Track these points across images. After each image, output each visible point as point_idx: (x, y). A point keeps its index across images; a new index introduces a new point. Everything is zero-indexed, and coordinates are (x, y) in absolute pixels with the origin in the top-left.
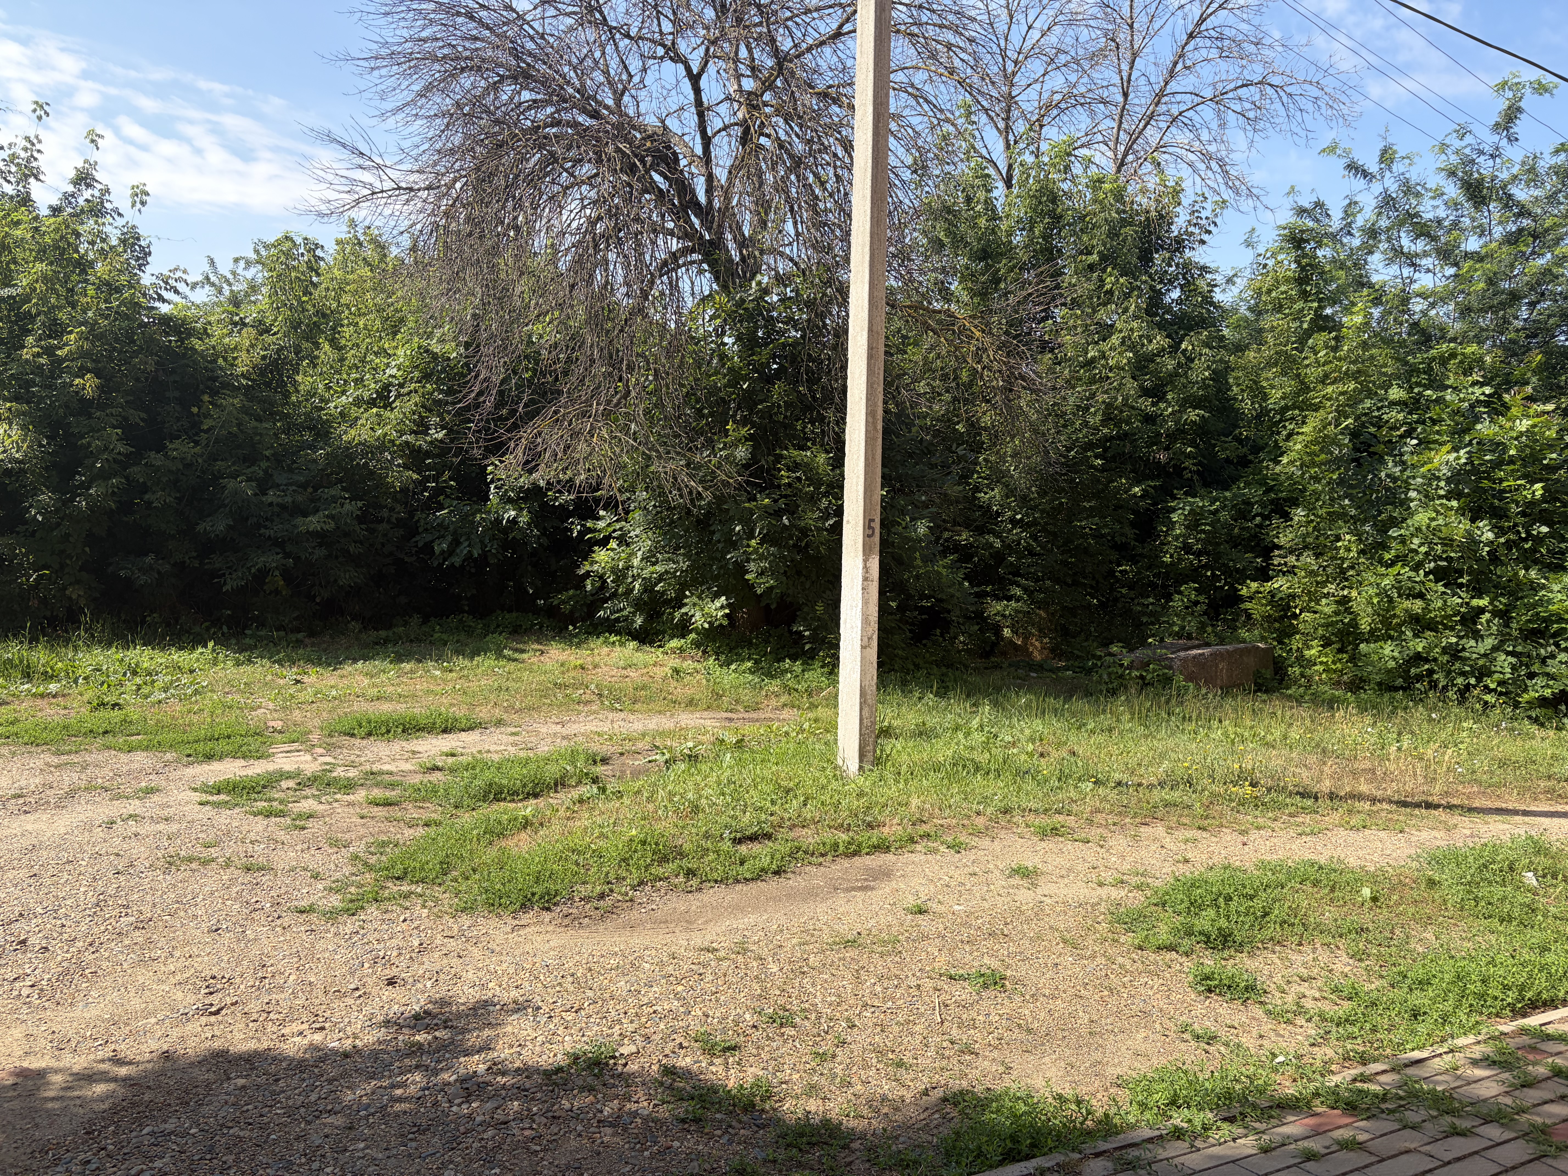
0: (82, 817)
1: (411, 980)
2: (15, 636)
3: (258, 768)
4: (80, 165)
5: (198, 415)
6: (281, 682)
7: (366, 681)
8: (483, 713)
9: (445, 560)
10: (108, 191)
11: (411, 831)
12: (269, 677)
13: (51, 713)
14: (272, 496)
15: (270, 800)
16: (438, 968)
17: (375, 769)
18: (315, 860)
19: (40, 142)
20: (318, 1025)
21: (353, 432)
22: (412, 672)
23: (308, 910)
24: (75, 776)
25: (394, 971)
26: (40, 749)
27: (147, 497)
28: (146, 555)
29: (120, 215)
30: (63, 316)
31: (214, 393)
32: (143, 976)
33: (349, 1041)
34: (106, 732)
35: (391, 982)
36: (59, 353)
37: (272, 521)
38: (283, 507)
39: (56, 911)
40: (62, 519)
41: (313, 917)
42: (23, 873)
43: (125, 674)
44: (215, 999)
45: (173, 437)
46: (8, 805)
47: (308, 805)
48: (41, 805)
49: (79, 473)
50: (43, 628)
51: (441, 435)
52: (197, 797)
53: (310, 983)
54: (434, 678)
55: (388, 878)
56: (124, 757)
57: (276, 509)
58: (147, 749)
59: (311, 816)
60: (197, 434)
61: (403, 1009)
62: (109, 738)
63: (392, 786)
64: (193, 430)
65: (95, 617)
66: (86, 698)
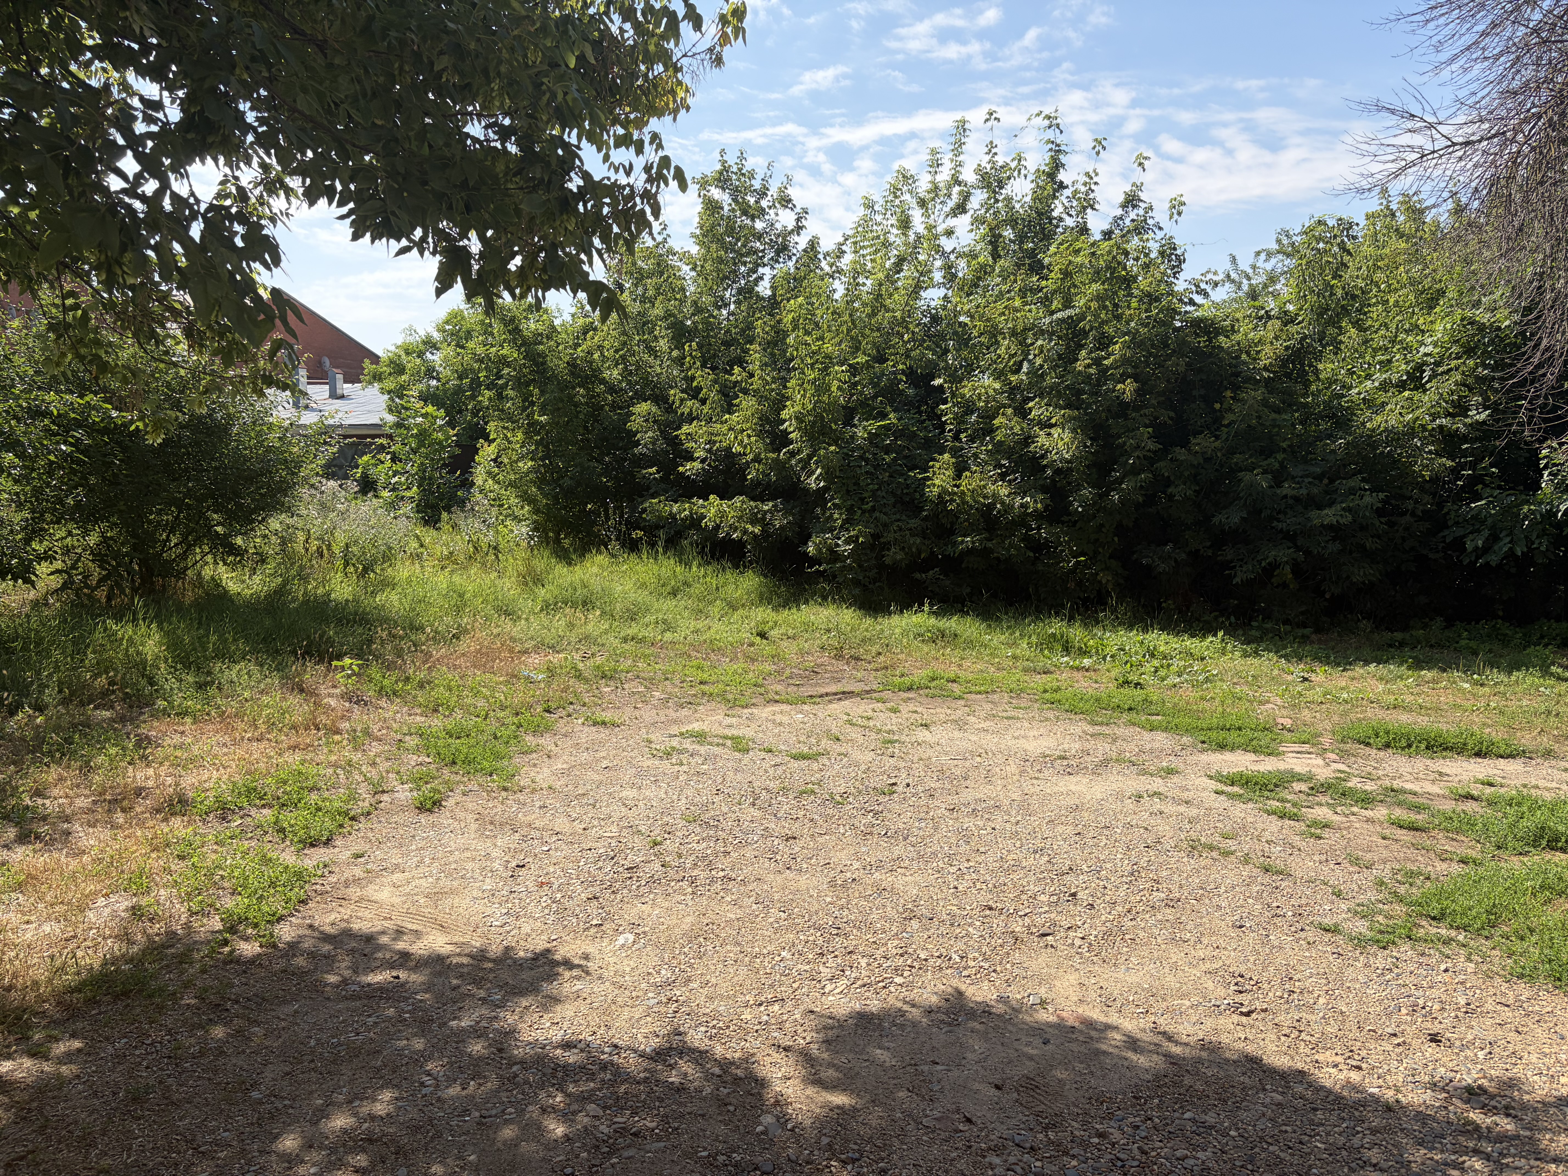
0: (1114, 786)
1: (1458, 1043)
2: (1057, 614)
3: (1268, 765)
4: (1128, 188)
5: (1220, 411)
6: (1290, 678)
7: (1381, 687)
8: (1526, 739)
9: (1478, 558)
10: (1151, 208)
11: (1445, 866)
12: (1276, 672)
13: (1083, 685)
14: (1287, 488)
15: (1283, 801)
16: (1491, 1038)
17: (1395, 786)
18: (1336, 876)
19: (1097, 175)
20: (1354, 1063)
21: (1379, 419)
22: (1434, 681)
23: (1334, 930)
24: (1107, 747)
25: (1436, 1028)
26: (1078, 717)
27: (1170, 490)
28: (1166, 545)
29: (1160, 228)
30: (1109, 330)
31: (1236, 388)
32: (1176, 955)
33: (1391, 1093)
34: (1130, 709)
35: (1435, 1039)
36: (1106, 362)
37: (1285, 514)
38: (1297, 499)
39: (1099, 872)
40: (1098, 511)
41: (1339, 939)
42: (1070, 830)
43: (1144, 656)
44: (1245, 998)
45: (1196, 433)
46: (1056, 764)
47: (1322, 813)
48: (1080, 769)
49: (1114, 470)
50: (1078, 608)
51: (1483, 416)
52: (1213, 785)
53: (1342, 1013)
54: (1463, 691)
55: (1422, 915)
56: (1147, 735)
57: (1290, 502)
58: (1166, 730)
59: (1326, 826)
60: (1218, 429)
61: (1452, 1074)
62: (1133, 714)
63: (1417, 808)
64: (1214, 425)
65: (1121, 601)
66: (1113, 674)
